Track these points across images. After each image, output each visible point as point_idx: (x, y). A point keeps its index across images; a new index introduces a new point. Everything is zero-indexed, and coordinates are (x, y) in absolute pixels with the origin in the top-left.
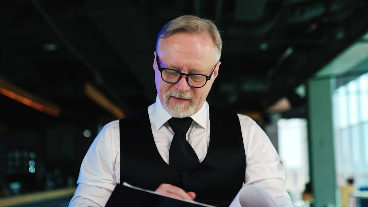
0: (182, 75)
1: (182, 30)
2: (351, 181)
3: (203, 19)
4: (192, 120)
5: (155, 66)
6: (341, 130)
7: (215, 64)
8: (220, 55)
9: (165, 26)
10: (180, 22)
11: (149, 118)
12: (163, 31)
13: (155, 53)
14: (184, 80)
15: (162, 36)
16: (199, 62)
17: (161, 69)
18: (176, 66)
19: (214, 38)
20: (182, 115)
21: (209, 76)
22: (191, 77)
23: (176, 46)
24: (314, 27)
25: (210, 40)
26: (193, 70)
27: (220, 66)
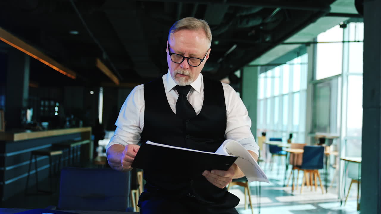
0: (184, 58)
1: (186, 28)
2: (264, 134)
3: (200, 20)
4: (191, 87)
5: (167, 51)
6: (260, 100)
7: (207, 50)
8: (211, 44)
9: (174, 24)
10: (184, 22)
11: (163, 83)
12: (173, 28)
13: (167, 42)
14: (185, 61)
15: (172, 31)
16: (196, 49)
17: (171, 54)
18: (181, 51)
19: (206, 33)
20: (184, 84)
21: (202, 59)
22: (190, 60)
23: (182, 39)
24: (253, 32)
25: (204, 35)
26: (192, 55)
27: (211, 52)
